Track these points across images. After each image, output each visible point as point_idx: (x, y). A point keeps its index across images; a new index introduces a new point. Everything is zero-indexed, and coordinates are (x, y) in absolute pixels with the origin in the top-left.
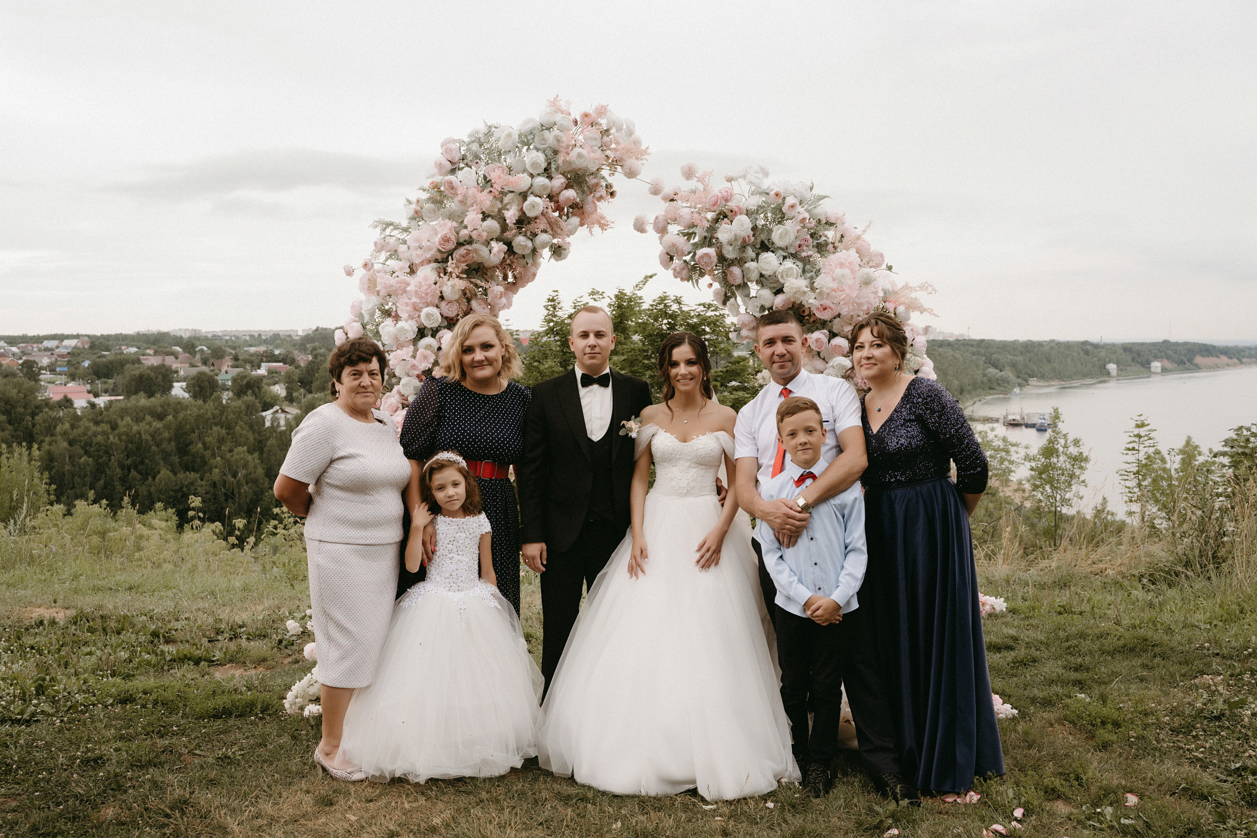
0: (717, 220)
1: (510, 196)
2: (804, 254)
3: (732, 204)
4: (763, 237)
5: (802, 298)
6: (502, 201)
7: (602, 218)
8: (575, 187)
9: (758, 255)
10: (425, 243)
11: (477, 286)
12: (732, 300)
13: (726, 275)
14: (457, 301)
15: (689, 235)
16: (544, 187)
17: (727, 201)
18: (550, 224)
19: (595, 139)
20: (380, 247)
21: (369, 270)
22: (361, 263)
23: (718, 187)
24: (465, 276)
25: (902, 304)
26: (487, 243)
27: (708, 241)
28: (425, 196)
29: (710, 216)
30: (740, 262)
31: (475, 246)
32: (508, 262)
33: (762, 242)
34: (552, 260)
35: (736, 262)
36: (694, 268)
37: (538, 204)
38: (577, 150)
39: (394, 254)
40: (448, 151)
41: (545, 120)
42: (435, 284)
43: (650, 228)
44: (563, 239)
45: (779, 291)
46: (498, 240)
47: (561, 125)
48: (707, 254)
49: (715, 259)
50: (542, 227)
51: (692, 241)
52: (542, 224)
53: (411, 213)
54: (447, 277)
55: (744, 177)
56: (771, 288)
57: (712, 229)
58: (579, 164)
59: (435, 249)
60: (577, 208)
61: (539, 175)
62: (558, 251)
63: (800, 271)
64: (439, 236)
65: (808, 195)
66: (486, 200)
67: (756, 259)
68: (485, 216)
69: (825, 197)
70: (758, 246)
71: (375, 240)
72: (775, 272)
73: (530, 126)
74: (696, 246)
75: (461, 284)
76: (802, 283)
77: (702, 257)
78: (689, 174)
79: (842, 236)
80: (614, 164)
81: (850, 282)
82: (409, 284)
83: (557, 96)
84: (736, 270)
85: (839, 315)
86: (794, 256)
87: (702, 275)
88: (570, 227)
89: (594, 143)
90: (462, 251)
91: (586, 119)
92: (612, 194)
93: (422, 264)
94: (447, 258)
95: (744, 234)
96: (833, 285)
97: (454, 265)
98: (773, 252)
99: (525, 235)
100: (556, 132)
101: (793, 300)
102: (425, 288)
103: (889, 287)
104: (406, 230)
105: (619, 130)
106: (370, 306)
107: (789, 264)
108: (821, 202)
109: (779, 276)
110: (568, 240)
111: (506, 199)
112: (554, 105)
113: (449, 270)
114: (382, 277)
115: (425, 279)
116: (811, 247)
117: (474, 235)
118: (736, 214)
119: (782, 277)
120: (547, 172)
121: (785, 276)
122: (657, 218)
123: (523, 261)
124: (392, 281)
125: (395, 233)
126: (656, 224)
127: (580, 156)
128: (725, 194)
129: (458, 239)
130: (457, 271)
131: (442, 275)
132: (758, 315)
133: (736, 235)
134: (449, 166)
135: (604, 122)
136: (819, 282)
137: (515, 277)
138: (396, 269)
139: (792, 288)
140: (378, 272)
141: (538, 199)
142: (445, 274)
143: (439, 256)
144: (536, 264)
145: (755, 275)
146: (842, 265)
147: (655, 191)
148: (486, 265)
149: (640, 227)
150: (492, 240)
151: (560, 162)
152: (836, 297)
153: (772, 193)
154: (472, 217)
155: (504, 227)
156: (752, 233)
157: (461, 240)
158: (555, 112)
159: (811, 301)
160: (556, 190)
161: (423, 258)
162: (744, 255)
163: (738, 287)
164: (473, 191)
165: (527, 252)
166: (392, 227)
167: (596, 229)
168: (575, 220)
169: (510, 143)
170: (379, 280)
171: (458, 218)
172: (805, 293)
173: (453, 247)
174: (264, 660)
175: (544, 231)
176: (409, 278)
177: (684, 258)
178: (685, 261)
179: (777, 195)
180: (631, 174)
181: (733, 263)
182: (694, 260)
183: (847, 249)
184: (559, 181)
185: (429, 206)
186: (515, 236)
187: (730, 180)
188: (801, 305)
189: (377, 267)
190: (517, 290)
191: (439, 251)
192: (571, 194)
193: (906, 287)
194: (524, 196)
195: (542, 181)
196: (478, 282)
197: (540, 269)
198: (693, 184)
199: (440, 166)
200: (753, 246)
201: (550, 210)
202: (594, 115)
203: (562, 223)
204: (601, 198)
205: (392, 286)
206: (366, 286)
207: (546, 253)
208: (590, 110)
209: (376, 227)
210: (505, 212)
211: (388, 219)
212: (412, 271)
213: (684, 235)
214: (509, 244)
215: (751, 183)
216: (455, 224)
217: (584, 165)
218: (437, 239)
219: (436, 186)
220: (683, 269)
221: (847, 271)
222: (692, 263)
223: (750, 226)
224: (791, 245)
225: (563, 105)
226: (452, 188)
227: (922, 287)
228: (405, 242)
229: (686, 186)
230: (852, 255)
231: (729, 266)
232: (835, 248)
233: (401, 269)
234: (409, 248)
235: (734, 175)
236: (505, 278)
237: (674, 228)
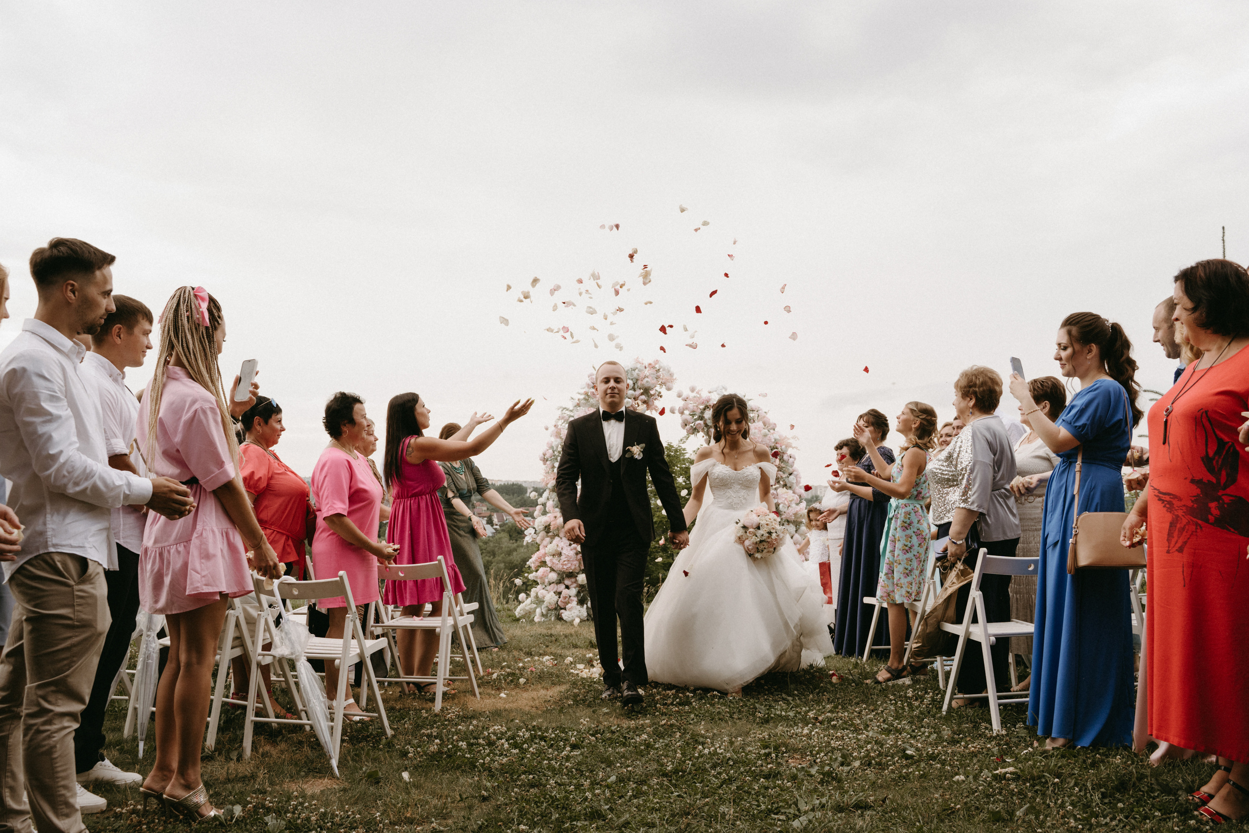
0: (704, 409)
7: (656, 407)
8: (645, 394)
15: (693, 415)
16: (632, 395)
19: (654, 374)
20: (561, 418)
21: (557, 428)
22: (553, 425)
23: (705, 395)
25: (783, 444)
27: (700, 418)
28: (582, 397)
29: (702, 407)
36: (695, 429)
38: (646, 379)
41: (635, 366)
43: (677, 412)
47: (640, 369)
48: (700, 424)
49: (703, 425)
51: (694, 418)
53: (574, 404)
57: (702, 413)
58: (647, 385)
60: (646, 403)
71: (559, 415)
74: (696, 420)
77: (698, 425)
78: (693, 390)
80: (661, 384)
81: (758, 436)
87: (698, 432)
89: (653, 376)
91: (649, 366)
92: (661, 396)
100: (637, 372)
103: (778, 437)
104: (571, 411)
105: (664, 369)
112: (637, 359)
122: (679, 408)
125: (567, 412)
126: (679, 410)
127: (647, 382)
128: (707, 399)
134: (592, 385)
135: (657, 366)
141: (630, 400)
146: (756, 428)
147: (679, 396)
149: (672, 411)
151: (639, 384)
158: (637, 363)
167: (654, 411)
178: (691, 426)
180: (669, 389)
183: (758, 421)
185: (583, 401)
187: (710, 392)
189: (559, 427)
198: (694, 394)
202: (653, 364)
211: (564, 406)
213: (690, 415)
217: (649, 385)
219: (586, 394)
220: (690, 429)
221: (758, 431)
222: (695, 427)
225: (640, 360)
229: (692, 395)
230: (760, 424)
235: (712, 391)
237: (687, 412)
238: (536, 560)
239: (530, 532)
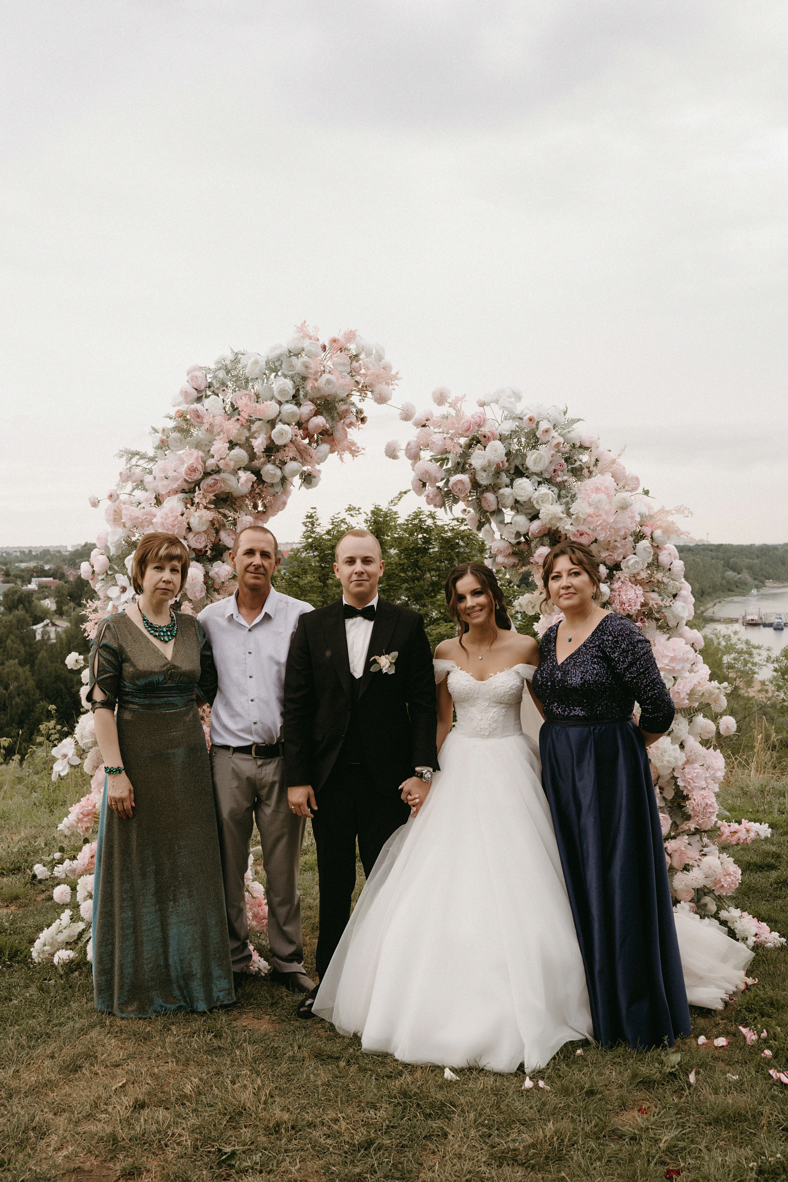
0: (469, 446)
1: (258, 423)
2: (559, 479)
3: (485, 430)
4: (517, 462)
5: (558, 525)
6: (249, 430)
7: (353, 444)
8: (324, 413)
9: (512, 481)
10: (171, 474)
11: (225, 516)
12: (487, 526)
13: (480, 501)
14: (205, 532)
15: (443, 461)
16: (293, 414)
17: (480, 426)
18: (299, 451)
19: (344, 365)
20: (126, 477)
21: (115, 501)
22: (106, 495)
23: (470, 411)
24: (213, 506)
25: (660, 527)
26: (235, 472)
27: (461, 467)
28: (171, 424)
29: (463, 441)
30: (494, 488)
31: (222, 475)
32: (257, 491)
33: (516, 467)
34: (303, 488)
35: (490, 488)
36: (448, 494)
37: (287, 432)
38: (326, 376)
39: (140, 484)
40: (193, 378)
41: (292, 347)
42: (182, 515)
43: (402, 454)
44: (313, 467)
45: (535, 517)
46: (246, 469)
47: (310, 351)
48: (461, 481)
49: (469, 486)
50: (291, 455)
51: (445, 467)
52: (291, 452)
53: (157, 442)
54: (194, 508)
55: (497, 401)
56: (526, 514)
57: (465, 455)
58: (327, 390)
59: (182, 479)
60: (327, 435)
61: (287, 402)
62: (308, 479)
63: (556, 497)
64: (186, 466)
65: (562, 420)
66: (233, 428)
67: (511, 485)
68: (232, 445)
69: (579, 420)
70: (512, 472)
71: (121, 470)
72: (530, 499)
73: (277, 352)
74: (450, 472)
75: (209, 515)
76: (558, 509)
77: (455, 484)
78: (441, 399)
79: (597, 460)
80: (364, 389)
81: (607, 508)
82: (155, 516)
83: (305, 322)
84: (490, 496)
85: (596, 541)
86: (549, 481)
87: (456, 501)
88: (320, 454)
89: (342, 368)
90: (210, 480)
91: (334, 344)
92: (363, 420)
93: (169, 494)
94: (195, 488)
95: (497, 460)
96: (590, 510)
97: (201, 496)
98: (527, 477)
99: (274, 464)
100: (304, 358)
101: (548, 526)
102: (171, 519)
103: (645, 511)
104: (152, 459)
105: (369, 355)
106: (116, 538)
107: (544, 489)
108: (575, 426)
109: (535, 502)
110: (318, 467)
111: (254, 428)
112: (302, 329)
113: (196, 500)
114: (127, 509)
115: (172, 510)
116: (566, 472)
117: (221, 464)
118: (489, 440)
119: (537, 503)
120: (296, 399)
121: (540, 503)
122: (409, 444)
123: (271, 490)
124: (137, 512)
125: (141, 462)
126: (408, 450)
127: (329, 382)
128: (478, 420)
129: (205, 468)
130: (204, 502)
131: (189, 506)
132: (514, 541)
133: (489, 461)
134: (195, 394)
135: (353, 348)
136: (575, 508)
137: (265, 506)
138: (141, 500)
139: (548, 515)
140: (124, 503)
141: (286, 427)
142: (192, 505)
143: (186, 487)
144: (286, 492)
145: (510, 502)
146: (597, 490)
147: (406, 417)
148: (235, 494)
149: (391, 453)
150: (239, 469)
151: (308, 388)
152: (592, 522)
153: (526, 418)
154: (219, 446)
155: (253, 456)
156: (506, 458)
157: (209, 470)
158: (303, 337)
159: (567, 527)
160: (304, 417)
161: (170, 488)
162: (499, 481)
163: (493, 513)
164: (219, 420)
165: (277, 480)
166: (138, 457)
167: (347, 455)
168: (325, 447)
169: (257, 371)
170: (124, 512)
171: (204, 446)
172: (561, 519)
173: (200, 477)
174: (16, 898)
175: (294, 459)
176: (154, 510)
177: (438, 484)
178: (438, 488)
179: (531, 420)
180: (381, 399)
181: (487, 489)
182: (447, 487)
183: (602, 472)
184: (308, 408)
185: (176, 435)
186: (264, 464)
187: (482, 405)
188: (557, 531)
189: (123, 497)
190: (268, 520)
191: (186, 481)
192: (320, 421)
193: (662, 511)
194: (272, 423)
195: (290, 408)
196: (227, 512)
197: (290, 497)
198: (445, 409)
199: (186, 394)
200: (507, 471)
201: (299, 438)
202: (342, 340)
203: (312, 451)
204: (351, 424)
205: (138, 518)
206: (112, 518)
207: (297, 480)
208: (339, 336)
209: (121, 456)
210: (253, 440)
211: (134, 449)
212: (159, 501)
213: (437, 460)
214: (257, 473)
215: (504, 408)
216: (201, 453)
217: (333, 391)
218: (183, 469)
219: (182, 415)
220: (436, 496)
221: (602, 496)
222: (446, 489)
223: (504, 451)
224: (546, 470)
225: (311, 331)
226: (198, 417)
227: (679, 510)
228: (151, 472)
229: (438, 412)
230: (609, 479)
231: (483, 492)
232: (590, 472)
233: (147, 500)
234: (155, 478)
235: (486, 400)
236: (255, 507)
237: (426, 455)
238: (79, 820)
239: (64, 751)
